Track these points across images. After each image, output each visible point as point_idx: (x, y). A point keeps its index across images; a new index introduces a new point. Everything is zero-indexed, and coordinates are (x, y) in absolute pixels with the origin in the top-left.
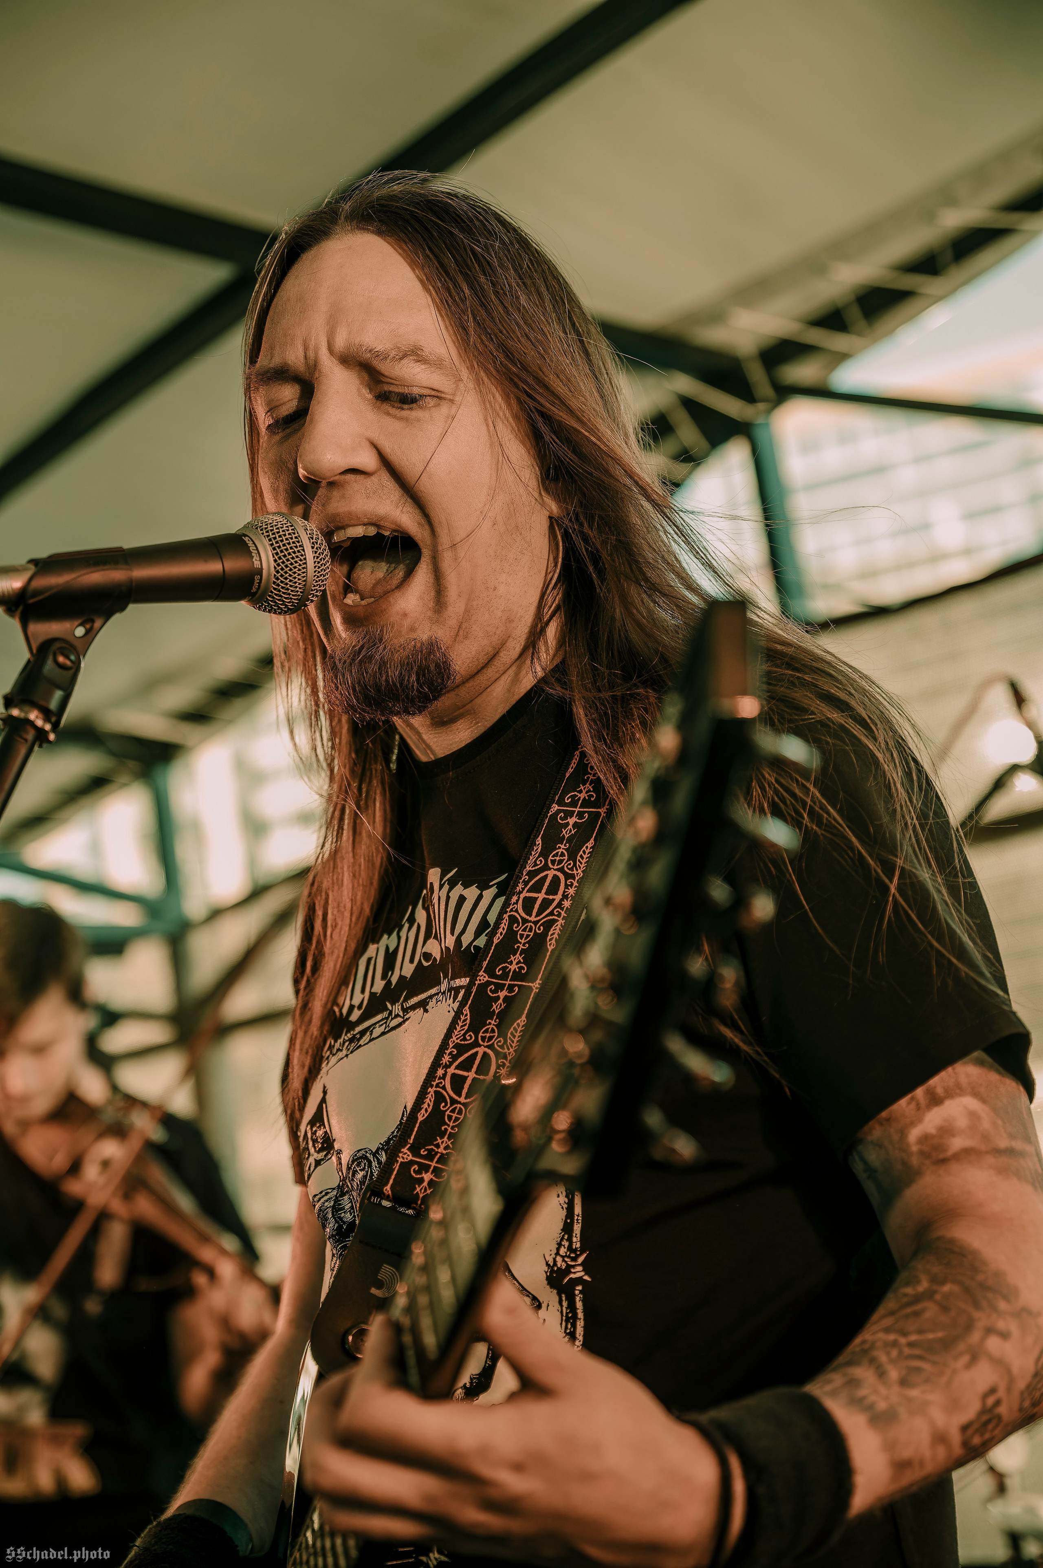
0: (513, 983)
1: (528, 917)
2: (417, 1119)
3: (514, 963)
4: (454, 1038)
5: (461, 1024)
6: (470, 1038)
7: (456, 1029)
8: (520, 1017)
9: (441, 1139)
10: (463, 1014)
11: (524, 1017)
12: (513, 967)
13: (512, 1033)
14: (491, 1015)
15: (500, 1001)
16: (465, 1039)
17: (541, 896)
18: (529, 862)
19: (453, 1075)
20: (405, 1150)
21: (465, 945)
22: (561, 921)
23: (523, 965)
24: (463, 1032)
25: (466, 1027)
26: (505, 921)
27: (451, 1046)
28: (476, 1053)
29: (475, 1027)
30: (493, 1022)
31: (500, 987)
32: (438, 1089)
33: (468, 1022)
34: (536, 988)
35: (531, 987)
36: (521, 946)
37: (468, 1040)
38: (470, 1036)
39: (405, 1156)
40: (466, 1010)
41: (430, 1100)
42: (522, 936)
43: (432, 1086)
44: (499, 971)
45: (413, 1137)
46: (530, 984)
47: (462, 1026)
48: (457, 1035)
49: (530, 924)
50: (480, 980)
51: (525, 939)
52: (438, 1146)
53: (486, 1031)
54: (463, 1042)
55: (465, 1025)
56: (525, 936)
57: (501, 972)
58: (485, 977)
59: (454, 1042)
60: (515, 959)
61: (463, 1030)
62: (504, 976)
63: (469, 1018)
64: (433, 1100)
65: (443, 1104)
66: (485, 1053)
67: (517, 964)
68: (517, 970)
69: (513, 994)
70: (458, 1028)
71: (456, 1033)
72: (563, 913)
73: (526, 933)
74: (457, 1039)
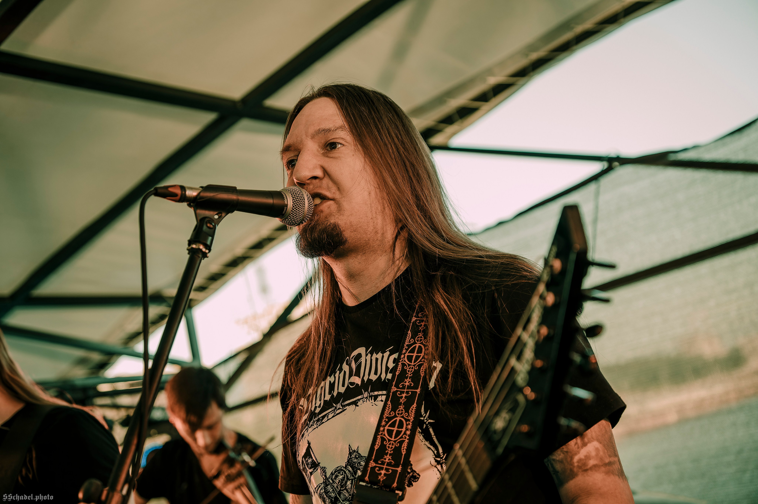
0: (408, 390)
1: (410, 363)
2: (374, 449)
3: (407, 382)
4: (386, 415)
5: (387, 409)
6: (393, 414)
7: (386, 411)
8: (413, 404)
10: (388, 404)
11: (415, 404)
12: (407, 384)
13: (411, 411)
14: (400, 404)
15: (403, 398)
16: (390, 415)
18: (406, 341)
19: (388, 430)
21: (383, 379)
23: (412, 383)
24: (389, 412)
25: (390, 410)
26: (400, 365)
27: (385, 418)
28: (396, 420)
29: (394, 409)
30: (402, 407)
31: (402, 393)
32: (382, 436)
33: (391, 407)
34: (419, 392)
35: (416, 391)
36: (409, 375)
37: (392, 415)
38: (392, 413)
40: (389, 403)
41: (379, 441)
42: (409, 371)
43: (379, 435)
44: (401, 386)
45: (374, 456)
46: (416, 390)
47: (388, 409)
48: (387, 413)
49: (412, 366)
50: (393, 390)
51: (411, 372)
53: (399, 411)
54: (390, 416)
55: (390, 409)
56: (410, 371)
57: (402, 386)
58: (395, 389)
59: (386, 416)
60: (407, 381)
61: (389, 411)
62: (404, 387)
63: (391, 406)
64: (380, 440)
65: (385, 442)
66: (400, 420)
67: (409, 382)
68: (409, 385)
69: (409, 395)
70: (387, 410)
71: (386, 412)
72: (426, 360)
73: (410, 370)
74: (387, 415)
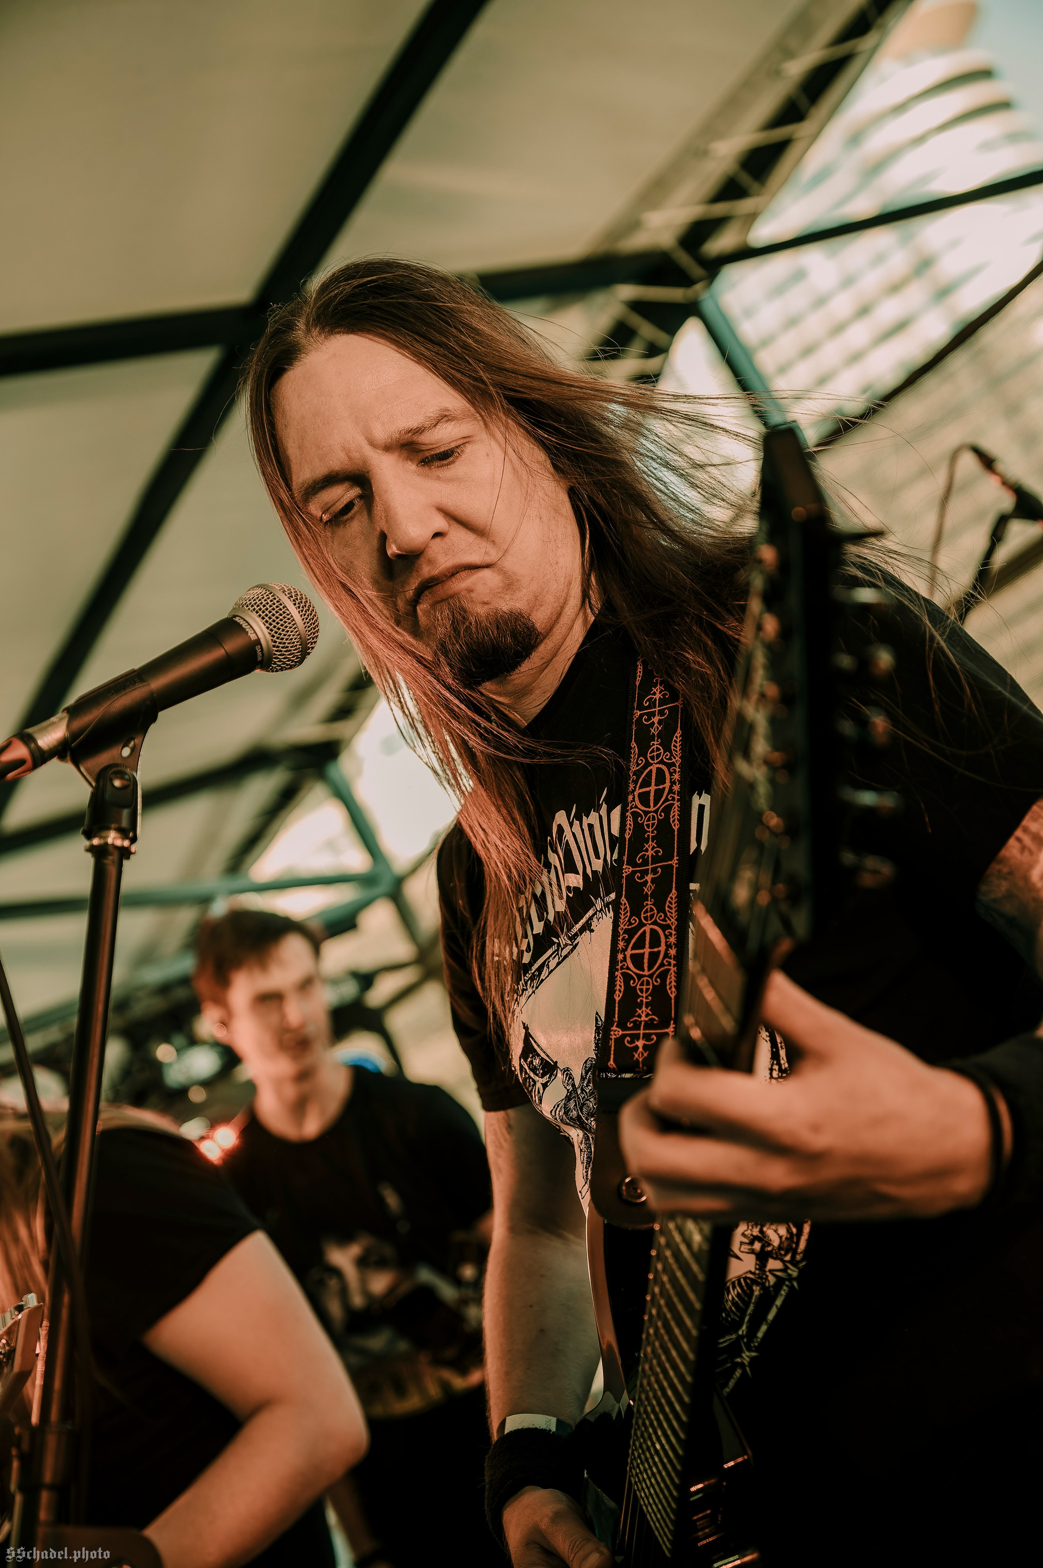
0: (654, 866)
1: (647, 809)
2: (615, 1000)
3: (650, 849)
4: (622, 926)
5: (623, 913)
6: (635, 921)
8: (671, 891)
9: (640, 1010)
10: (622, 904)
11: (674, 891)
12: (650, 853)
13: (669, 907)
14: (646, 898)
15: (649, 884)
16: (631, 924)
17: (653, 788)
19: (632, 956)
20: (614, 1028)
22: (677, 804)
23: (658, 849)
24: (627, 919)
25: (628, 914)
27: (621, 933)
28: (644, 932)
29: (636, 911)
30: (649, 903)
31: (644, 873)
32: (623, 971)
33: (628, 909)
34: (676, 864)
35: (671, 864)
36: (650, 834)
37: (634, 924)
38: (634, 919)
39: (616, 1033)
41: (619, 982)
42: (648, 826)
43: (617, 970)
44: (639, 860)
45: (616, 1016)
46: (670, 862)
48: (623, 923)
49: (651, 814)
51: (652, 827)
52: (640, 1016)
53: (646, 912)
54: (630, 927)
55: (627, 912)
56: (651, 825)
57: (641, 860)
58: (629, 868)
59: (623, 928)
60: (649, 846)
61: (626, 916)
62: (645, 862)
63: (628, 906)
64: (622, 981)
65: (632, 982)
66: (652, 930)
67: (652, 849)
68: (654, 854)
69: (658, 875)
70: (623, 917)
71: (622, 921)
73: (650, 823)
74: (624, 926)
